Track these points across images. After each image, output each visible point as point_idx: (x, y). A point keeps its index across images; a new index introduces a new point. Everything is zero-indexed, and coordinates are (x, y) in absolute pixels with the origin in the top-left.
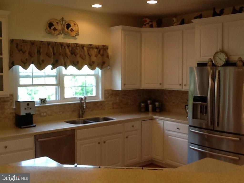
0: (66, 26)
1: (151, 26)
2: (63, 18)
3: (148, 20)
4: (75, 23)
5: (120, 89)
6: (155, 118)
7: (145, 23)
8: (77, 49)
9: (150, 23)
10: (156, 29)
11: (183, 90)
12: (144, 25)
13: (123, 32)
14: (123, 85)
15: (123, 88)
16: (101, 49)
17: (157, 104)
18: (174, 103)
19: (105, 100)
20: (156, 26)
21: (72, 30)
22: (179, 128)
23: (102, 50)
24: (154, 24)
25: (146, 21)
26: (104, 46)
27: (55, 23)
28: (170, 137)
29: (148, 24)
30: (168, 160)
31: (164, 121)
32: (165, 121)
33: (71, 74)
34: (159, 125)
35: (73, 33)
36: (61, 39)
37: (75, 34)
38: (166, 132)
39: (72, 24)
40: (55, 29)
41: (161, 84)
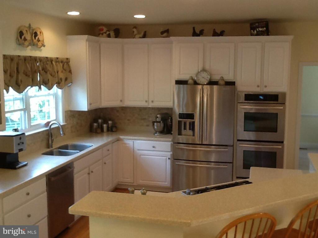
0: (34, 35)
1: (109, 36)
2: (30, 25)
3: (105, 29)
4: (40, 31)
5: (86, 110)
6: (122, 138)
7: (102, 32)
8: (47, 64)
9: (108, 33)
10: (113, 40)
11: (150, 106)
12: (101, 34)
13: (87, 42)
14: (89, 104)
15: (89, 108)
16: (65, 62)
17: (110, 122)
18: (128, 120)
19: (66, 123)
20: (114, 36)
21: (39, 41)
22: (155, 146)
23: (66, 64)
24: (112, 34)
25: (103, 30)
26: (67, 59)
27: (24, 32)
28: (142, 156)
29: (106, 33)
30: (141, 181)
31: (134, 141)
32: (136, 141)
33: (35, 95)
34: (128, 145)
35: (40, 44)
36: (29, 52)
37: (41, 45)
38: (138, 152)
39: (38, 33)
40: (25, 39)
41: (121, 101)
